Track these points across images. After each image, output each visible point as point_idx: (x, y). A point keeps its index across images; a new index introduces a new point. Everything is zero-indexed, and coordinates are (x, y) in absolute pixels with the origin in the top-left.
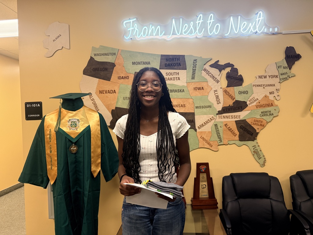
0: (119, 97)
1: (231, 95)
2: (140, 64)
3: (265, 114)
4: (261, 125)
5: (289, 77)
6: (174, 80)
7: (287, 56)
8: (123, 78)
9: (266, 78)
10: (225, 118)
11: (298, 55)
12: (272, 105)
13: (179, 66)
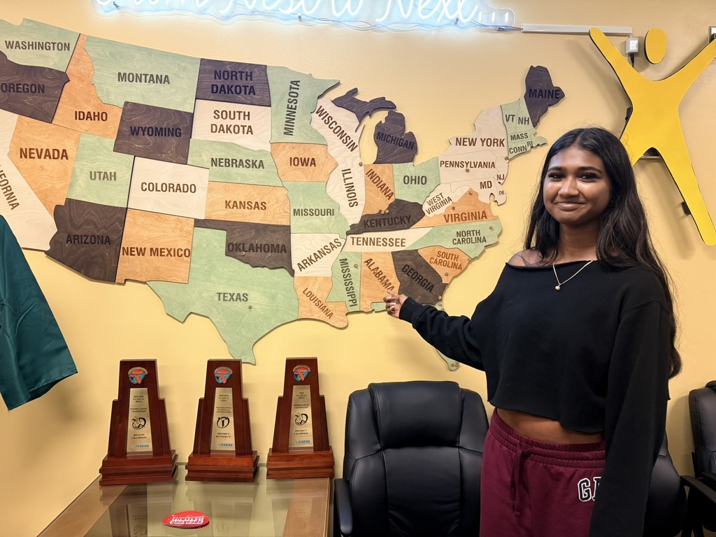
0: (78, 171)
1: (385, 184)
2: (141, 81)
3: (466, 237)
4: (454, 265)
5: (532, 147)
6: (236, 131)
7: (531, 90)
8: (89, 116)
9: (474, 145)
10: (367, 245)
11: (556, 91)
12: (484, 216)
13: (252, 94)
